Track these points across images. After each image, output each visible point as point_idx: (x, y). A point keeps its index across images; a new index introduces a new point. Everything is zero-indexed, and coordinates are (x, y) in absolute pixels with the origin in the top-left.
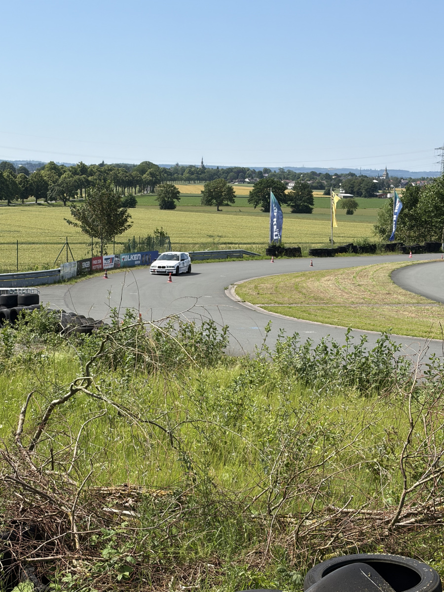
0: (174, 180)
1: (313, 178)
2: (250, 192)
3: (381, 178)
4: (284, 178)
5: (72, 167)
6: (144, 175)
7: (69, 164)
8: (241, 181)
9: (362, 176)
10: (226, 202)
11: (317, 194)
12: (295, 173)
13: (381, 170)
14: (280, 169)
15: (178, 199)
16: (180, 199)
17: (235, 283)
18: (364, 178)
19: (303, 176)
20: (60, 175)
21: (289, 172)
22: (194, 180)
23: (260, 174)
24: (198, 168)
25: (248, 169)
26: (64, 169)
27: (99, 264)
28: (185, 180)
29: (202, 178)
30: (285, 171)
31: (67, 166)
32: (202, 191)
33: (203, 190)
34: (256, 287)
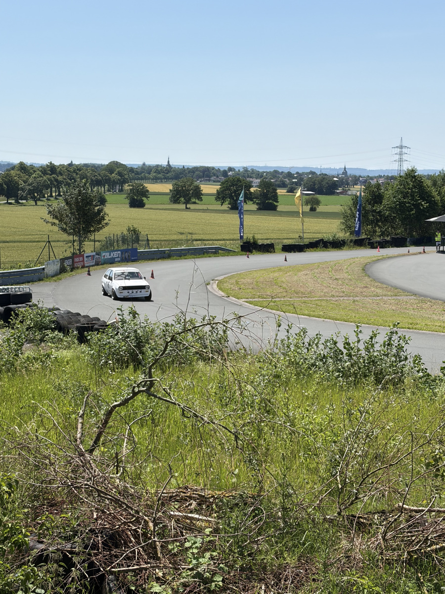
0: (142, 179)
1: (276, 177)
2: (217, 190)
3: (340, 176)
4: (248, 177)
5: (41, 167)
6: (113, 175)
7: (38, 164)
8: (206, 180)
9: (322, 174)
10: (193, 200)
11: (281, 192)
12: (258, 171)
13: (340, 169)
14: (244, 168)
15: (147, 197)
16: (149, 197)
17: (215, 279)
18: (324, 176)
19: (266, 175)
20: (30, 175)
21: (253, 170)
22: (161, 179)
23: (225, 173)
24: (164, 168)
25: (213, 168)
26: (34, 169)
27: (81, 261)
28: (153, 179)
29: (168, 176)
30: (249, 170)
31: (36, 166)
32: (170, 190)
33: (172, 189)
34: (237, 283)
